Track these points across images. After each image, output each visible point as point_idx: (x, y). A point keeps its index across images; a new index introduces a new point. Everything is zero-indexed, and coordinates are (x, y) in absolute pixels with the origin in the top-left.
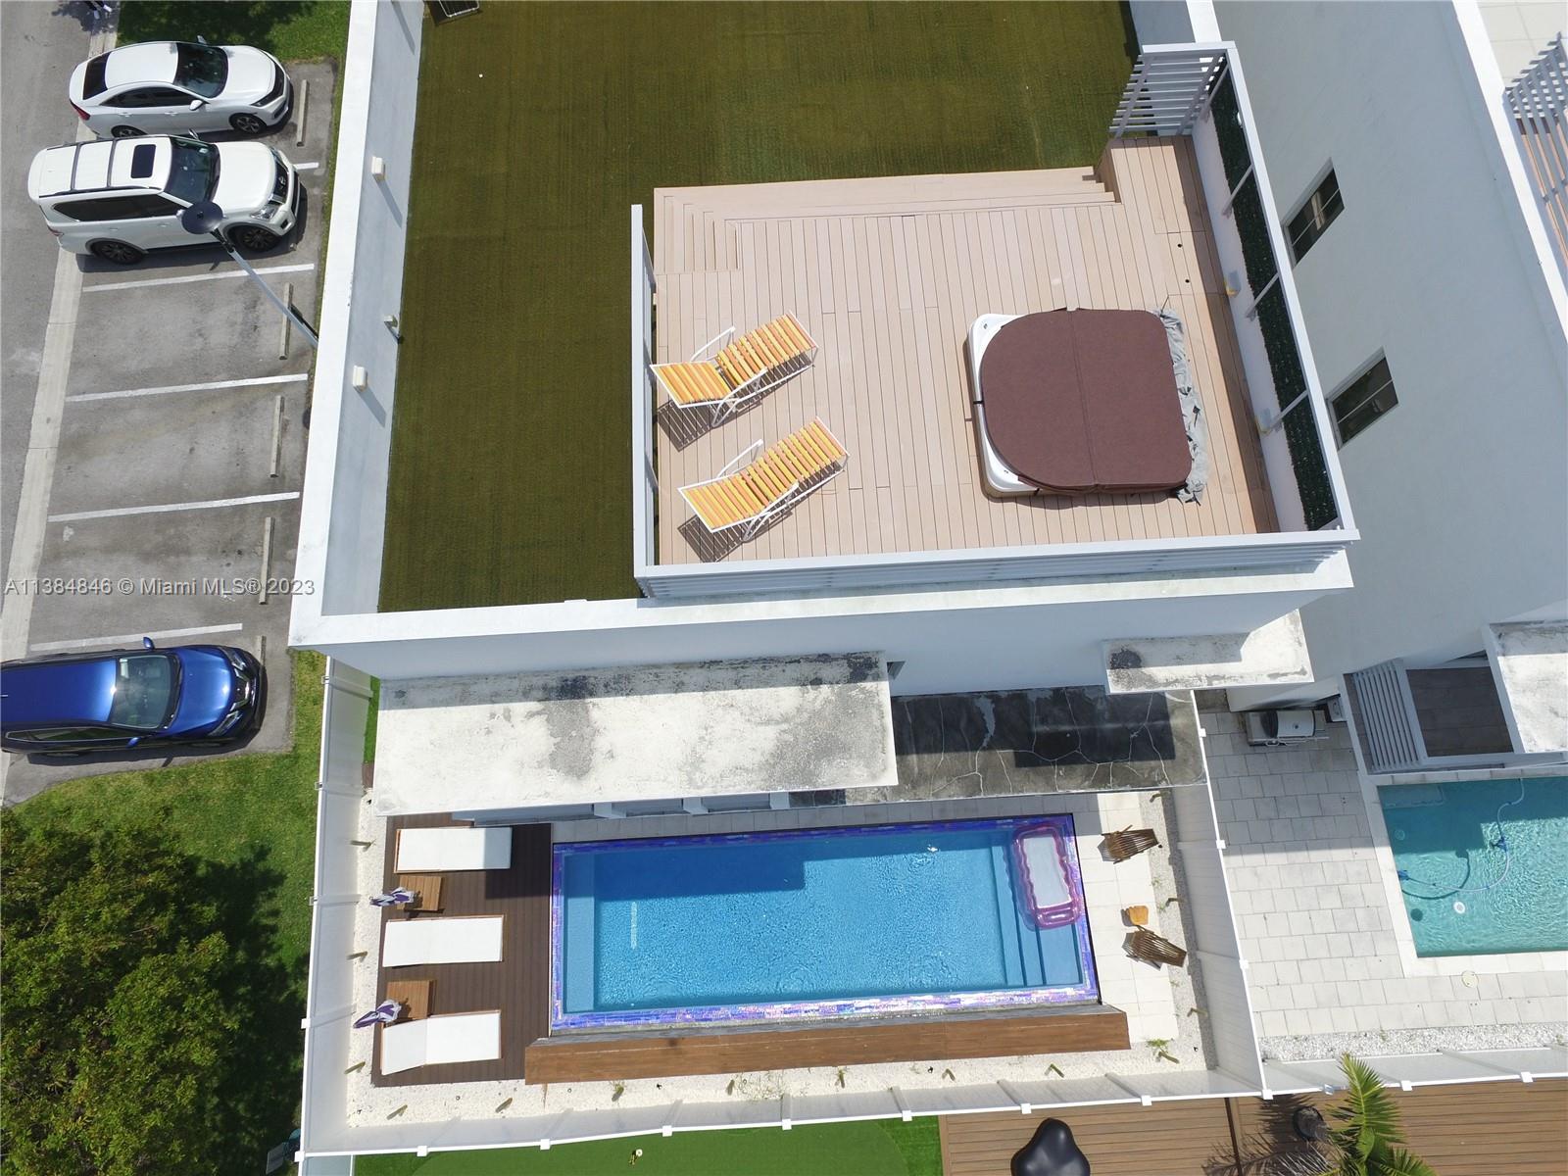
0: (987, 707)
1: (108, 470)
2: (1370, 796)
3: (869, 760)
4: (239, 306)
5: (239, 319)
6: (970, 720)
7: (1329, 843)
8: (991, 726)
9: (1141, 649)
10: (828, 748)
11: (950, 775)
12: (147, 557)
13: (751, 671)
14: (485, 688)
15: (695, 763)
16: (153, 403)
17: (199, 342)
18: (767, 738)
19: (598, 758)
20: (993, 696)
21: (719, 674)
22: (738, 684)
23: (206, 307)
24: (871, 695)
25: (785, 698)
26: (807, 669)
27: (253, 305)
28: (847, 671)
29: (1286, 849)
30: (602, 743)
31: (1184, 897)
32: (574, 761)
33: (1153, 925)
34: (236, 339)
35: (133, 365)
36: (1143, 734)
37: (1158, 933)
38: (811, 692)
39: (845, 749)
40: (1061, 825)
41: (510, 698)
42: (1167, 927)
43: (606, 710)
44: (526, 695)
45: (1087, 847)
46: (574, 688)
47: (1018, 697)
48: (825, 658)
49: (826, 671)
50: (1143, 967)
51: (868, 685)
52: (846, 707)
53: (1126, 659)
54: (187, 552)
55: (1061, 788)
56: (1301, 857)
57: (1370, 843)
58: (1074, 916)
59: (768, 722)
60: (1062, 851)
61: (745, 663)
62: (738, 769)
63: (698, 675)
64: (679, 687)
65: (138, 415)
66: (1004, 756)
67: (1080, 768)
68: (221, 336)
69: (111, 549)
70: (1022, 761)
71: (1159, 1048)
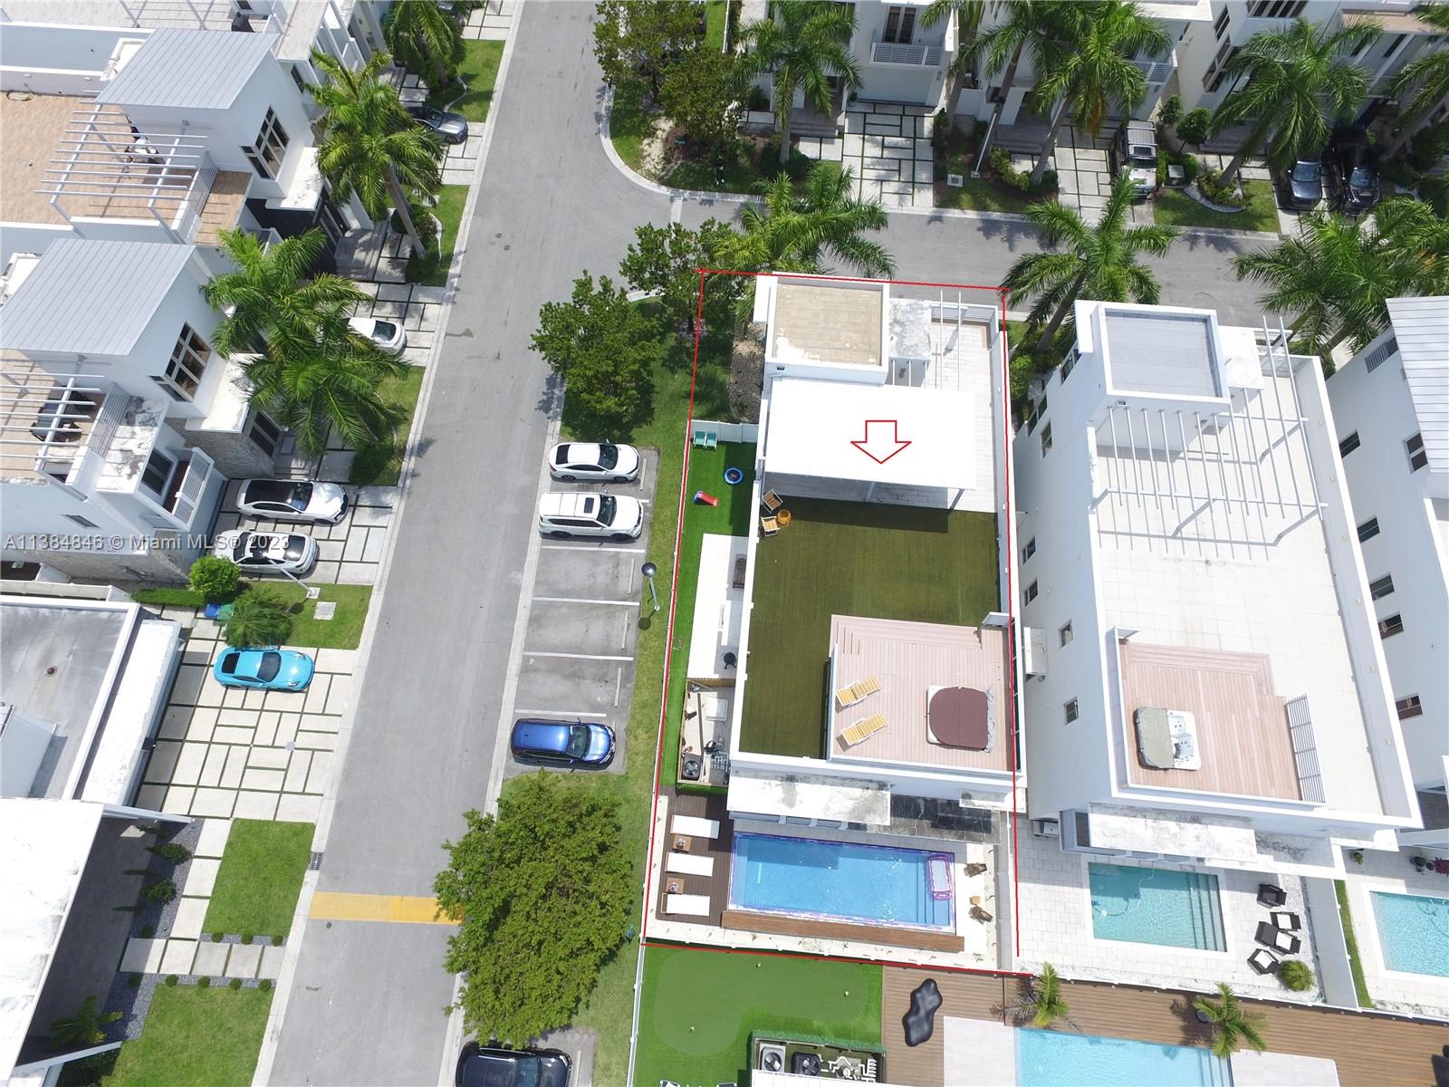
0: (922, 803)
1: (551, 634)
2: (1085, 866)
3: (882, 816)
4: (611, 565)
5: (610, 571)
6: (915, 808)
7: (1062, 883)
8: (922, 811)
9: (971, 793)
10: (869, 810)
11: (905, 826)
12: (566, 677)
13: (848, 781)
14: (763, 774)
15: (827, 808)
16: (571, 605)
17: (592, 580)
18: (851, 804)
19: (797, 802)
20: (925, 799)
21: (836, 781)
22: (842, 785)
23: (596, 564)
24: (884, 795)
25: (857, 792)
26: (865, 784)
27: (617, 565)
28: (876, 786)
29: (1045, 883)
30: (798, 798)
31: (997, 896)
32: (790, 802)
33: (982, 905)
34: (608, 581)
35: (562, 586)
36: (979, 822)
37: (984, 909)
38: (866, 792)
39: (875, 812)
40: (948, 857)
41: (771, 778)
42: (988, 907)
43: (800, 787)
44: (776, 778)
45: (958, 869)
46: (791, 778)
47: (934, 801)
48: (871, 781)
49: (870, 785)
50: (976, 922)
51: (884, 792)
52: (876, 797)
53: (967, 796)
54: (584, 678)
55: (947, 840)
56: (1051, 887)
57: (1081, 886)
58: (948, 896)
59: (851, 799)
60: (948, 869)
61: (846, 779)
62: (840, 813)
63: (830, 780)
64: (824, 783)
65: (564, 610)
66: (926, 823)
67: (954, 832)
68: (602, 579)
69: (551, 671)
70: (934, 826)
71: (978, 957)
